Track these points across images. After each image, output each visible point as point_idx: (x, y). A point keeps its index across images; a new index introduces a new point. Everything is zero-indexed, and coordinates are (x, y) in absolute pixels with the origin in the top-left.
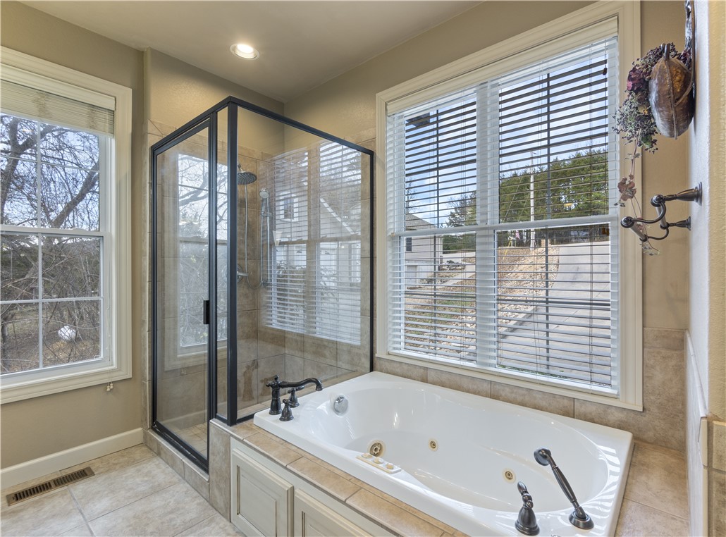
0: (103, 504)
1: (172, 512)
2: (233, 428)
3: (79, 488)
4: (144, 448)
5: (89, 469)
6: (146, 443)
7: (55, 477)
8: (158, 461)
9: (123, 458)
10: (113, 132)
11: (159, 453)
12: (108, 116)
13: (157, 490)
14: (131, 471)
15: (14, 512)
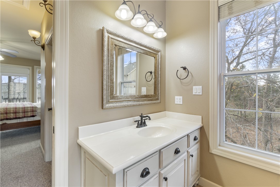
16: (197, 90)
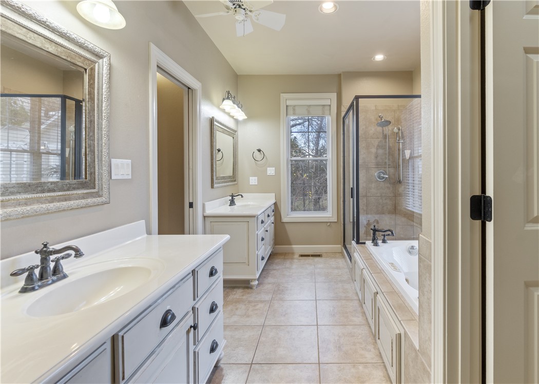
0: (321, 266)
1: (339, 276)
2: (358, 245)
3: (317, 259)
4: (341, 254)
5: (322, 255)
6: (342, 253)
7: (312, 254)
8: (343, 260)
9: (333, 254)
10: (330, 114)
11: (344, 257)
12: (328, 108)
13: (338, 268)
14: (333, 260)
15: (299, 259)
16: (271, 171)
